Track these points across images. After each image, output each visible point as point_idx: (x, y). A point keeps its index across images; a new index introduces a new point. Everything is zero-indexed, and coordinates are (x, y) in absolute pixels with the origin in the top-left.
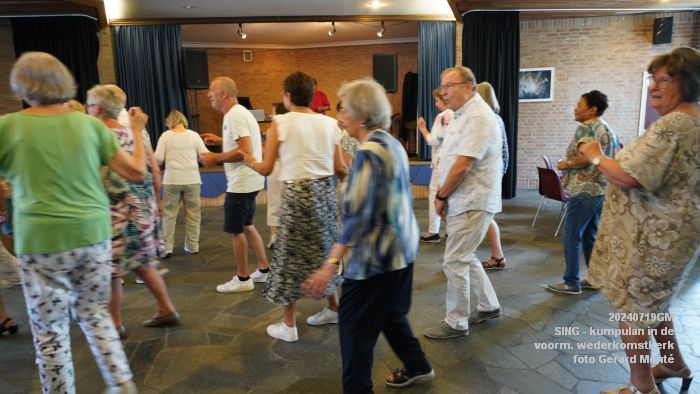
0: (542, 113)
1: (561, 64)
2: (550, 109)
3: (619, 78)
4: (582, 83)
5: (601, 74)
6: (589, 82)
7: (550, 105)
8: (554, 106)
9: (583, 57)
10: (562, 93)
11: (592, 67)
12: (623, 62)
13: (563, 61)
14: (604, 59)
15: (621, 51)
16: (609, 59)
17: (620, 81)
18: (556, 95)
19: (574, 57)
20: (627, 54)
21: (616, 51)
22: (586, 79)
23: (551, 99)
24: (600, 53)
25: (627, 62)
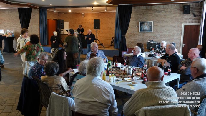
0: (149, 36)
2: (152, 35)
3: (174, 25)
4: (162, 27)
5: (168, 24)
6: (165, 27)
7: (152, 33)
8: (153, 34)
9: (162, 18)
10: (156, 30)
11: (165, 21)
13: (156, 19)
14: (169, 19)
15: (175, 16)
16: (171, 19)
17: (174, 27)
18: (154, 30)
19: (160, 18)
20: (177, 17)
21: (173, 16)
22: (163, 25)
23: (152, 32)
24: (168, 17)
25: (177, 20)
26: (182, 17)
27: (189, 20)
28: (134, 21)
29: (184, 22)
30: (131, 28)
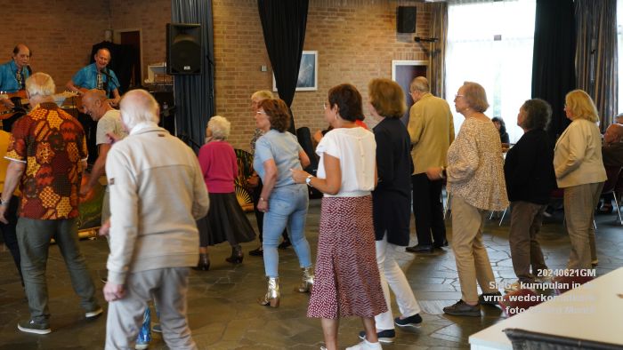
0: (307, 104)
1: (322, 48)
2: (315, 100)
3: (372, 66)
4: (342, 70)
5: (357, 62)
6: (348, 70)
7: (315, 94)
8: (318, 95)
9: (341, 41)
10: (325, 81)
11: (349, 53)
12: (376, 49)
13: (323, 44)
14: (358, 45)
15: (373, 37)
16: (363, 45)
17: (373, 70)
18: (319, 83)
19: (334, 41)
20: (378, 41)
21: (369, 37)
22: (345, 66)
23: (315, 88)
24: (356, 37)
25: (378, 49)
26: (389, 41)
27: (404, 50)
28: (250, 47)
29: (395, 54)
30: (242, 74)
